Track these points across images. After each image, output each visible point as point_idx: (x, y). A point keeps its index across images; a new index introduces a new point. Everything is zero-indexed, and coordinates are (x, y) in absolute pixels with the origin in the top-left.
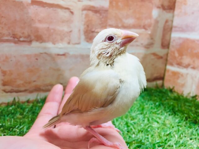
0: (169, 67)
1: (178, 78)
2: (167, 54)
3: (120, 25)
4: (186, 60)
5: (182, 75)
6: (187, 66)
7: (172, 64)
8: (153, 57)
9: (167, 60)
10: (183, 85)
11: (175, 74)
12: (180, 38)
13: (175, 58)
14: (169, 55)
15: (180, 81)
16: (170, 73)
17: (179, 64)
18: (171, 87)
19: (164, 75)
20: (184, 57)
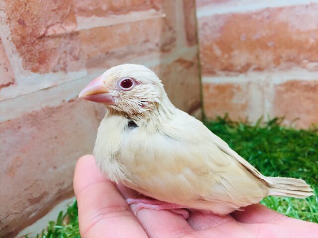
0: (206, 80)
1: (232, 95)
2: (198, 56)
3: (105, 7)
4: (241, 58)
5: (238, 88)
6: (245, 70)
7: (212, 73)
8: (180, 68)
9: (199, 67)
10: (245, 107)
11: (222, 89)
12: (217, 17)
13: (216, 59)
14: (201, 55)
15: (236, 100)
16: (211, 90)
17: (228, 69)
18: (222, 116)
19: (201, 96)
20: (236, 52)
